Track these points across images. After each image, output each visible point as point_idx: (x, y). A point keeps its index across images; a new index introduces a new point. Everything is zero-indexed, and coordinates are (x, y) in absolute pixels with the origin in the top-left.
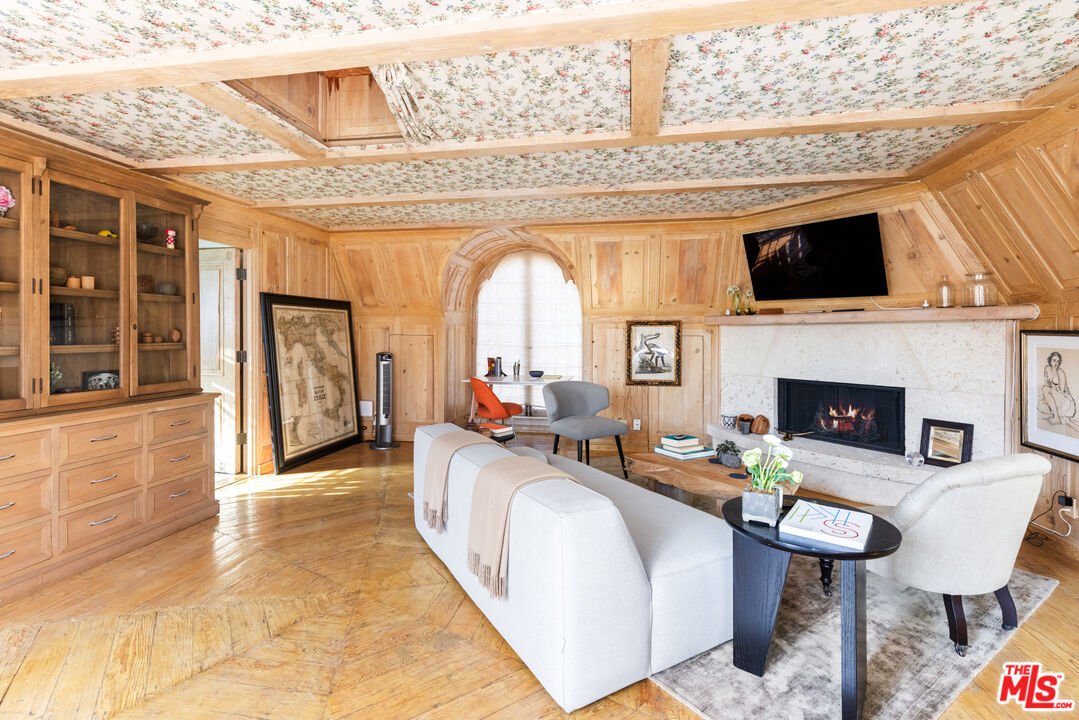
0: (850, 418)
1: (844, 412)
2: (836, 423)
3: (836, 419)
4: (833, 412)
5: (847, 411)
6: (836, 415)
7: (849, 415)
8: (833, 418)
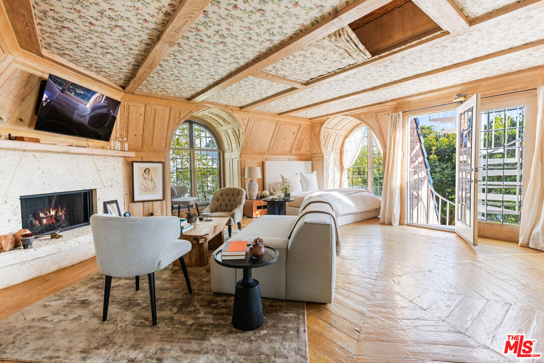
0: (52, 215)
1: (48, 213)
2: (45, 221)
3: (44, 218)
4: (42, 215)
5: (50, 212)
6: (44, 216)
7: (51, 214)
8: (43, 218)
